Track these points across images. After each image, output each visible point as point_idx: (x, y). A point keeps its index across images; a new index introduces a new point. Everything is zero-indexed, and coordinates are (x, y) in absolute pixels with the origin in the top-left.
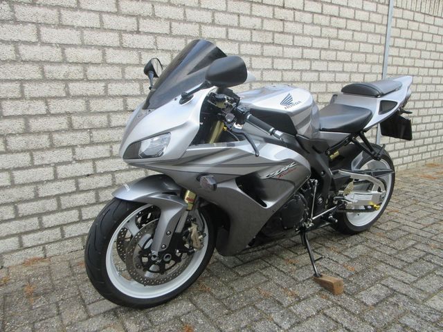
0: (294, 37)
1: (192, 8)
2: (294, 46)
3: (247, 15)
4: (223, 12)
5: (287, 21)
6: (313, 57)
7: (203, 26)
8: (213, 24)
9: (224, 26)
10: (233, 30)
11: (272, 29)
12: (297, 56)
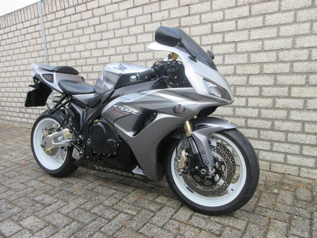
0: (200, 16)
1: (124, 19)
2: (201, 24)
3: (158, 12)
4: (141, 15)
5: (192, 4)
6: (226, 29)
7: (130, 28)
8: (135, 25)
9: (142, 24)
10: (148, 25)
11: (179, 15)
12: (205, 32)
